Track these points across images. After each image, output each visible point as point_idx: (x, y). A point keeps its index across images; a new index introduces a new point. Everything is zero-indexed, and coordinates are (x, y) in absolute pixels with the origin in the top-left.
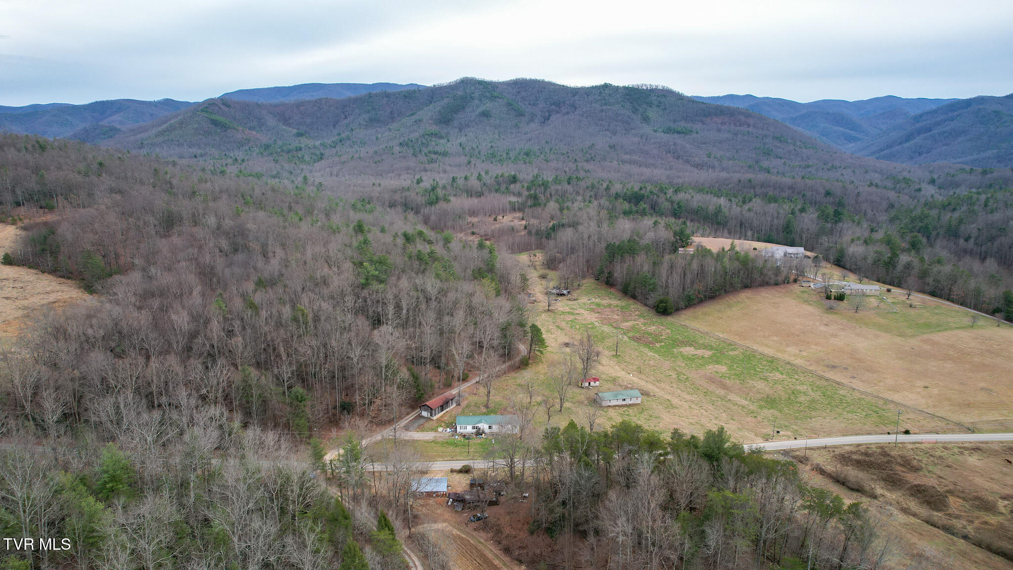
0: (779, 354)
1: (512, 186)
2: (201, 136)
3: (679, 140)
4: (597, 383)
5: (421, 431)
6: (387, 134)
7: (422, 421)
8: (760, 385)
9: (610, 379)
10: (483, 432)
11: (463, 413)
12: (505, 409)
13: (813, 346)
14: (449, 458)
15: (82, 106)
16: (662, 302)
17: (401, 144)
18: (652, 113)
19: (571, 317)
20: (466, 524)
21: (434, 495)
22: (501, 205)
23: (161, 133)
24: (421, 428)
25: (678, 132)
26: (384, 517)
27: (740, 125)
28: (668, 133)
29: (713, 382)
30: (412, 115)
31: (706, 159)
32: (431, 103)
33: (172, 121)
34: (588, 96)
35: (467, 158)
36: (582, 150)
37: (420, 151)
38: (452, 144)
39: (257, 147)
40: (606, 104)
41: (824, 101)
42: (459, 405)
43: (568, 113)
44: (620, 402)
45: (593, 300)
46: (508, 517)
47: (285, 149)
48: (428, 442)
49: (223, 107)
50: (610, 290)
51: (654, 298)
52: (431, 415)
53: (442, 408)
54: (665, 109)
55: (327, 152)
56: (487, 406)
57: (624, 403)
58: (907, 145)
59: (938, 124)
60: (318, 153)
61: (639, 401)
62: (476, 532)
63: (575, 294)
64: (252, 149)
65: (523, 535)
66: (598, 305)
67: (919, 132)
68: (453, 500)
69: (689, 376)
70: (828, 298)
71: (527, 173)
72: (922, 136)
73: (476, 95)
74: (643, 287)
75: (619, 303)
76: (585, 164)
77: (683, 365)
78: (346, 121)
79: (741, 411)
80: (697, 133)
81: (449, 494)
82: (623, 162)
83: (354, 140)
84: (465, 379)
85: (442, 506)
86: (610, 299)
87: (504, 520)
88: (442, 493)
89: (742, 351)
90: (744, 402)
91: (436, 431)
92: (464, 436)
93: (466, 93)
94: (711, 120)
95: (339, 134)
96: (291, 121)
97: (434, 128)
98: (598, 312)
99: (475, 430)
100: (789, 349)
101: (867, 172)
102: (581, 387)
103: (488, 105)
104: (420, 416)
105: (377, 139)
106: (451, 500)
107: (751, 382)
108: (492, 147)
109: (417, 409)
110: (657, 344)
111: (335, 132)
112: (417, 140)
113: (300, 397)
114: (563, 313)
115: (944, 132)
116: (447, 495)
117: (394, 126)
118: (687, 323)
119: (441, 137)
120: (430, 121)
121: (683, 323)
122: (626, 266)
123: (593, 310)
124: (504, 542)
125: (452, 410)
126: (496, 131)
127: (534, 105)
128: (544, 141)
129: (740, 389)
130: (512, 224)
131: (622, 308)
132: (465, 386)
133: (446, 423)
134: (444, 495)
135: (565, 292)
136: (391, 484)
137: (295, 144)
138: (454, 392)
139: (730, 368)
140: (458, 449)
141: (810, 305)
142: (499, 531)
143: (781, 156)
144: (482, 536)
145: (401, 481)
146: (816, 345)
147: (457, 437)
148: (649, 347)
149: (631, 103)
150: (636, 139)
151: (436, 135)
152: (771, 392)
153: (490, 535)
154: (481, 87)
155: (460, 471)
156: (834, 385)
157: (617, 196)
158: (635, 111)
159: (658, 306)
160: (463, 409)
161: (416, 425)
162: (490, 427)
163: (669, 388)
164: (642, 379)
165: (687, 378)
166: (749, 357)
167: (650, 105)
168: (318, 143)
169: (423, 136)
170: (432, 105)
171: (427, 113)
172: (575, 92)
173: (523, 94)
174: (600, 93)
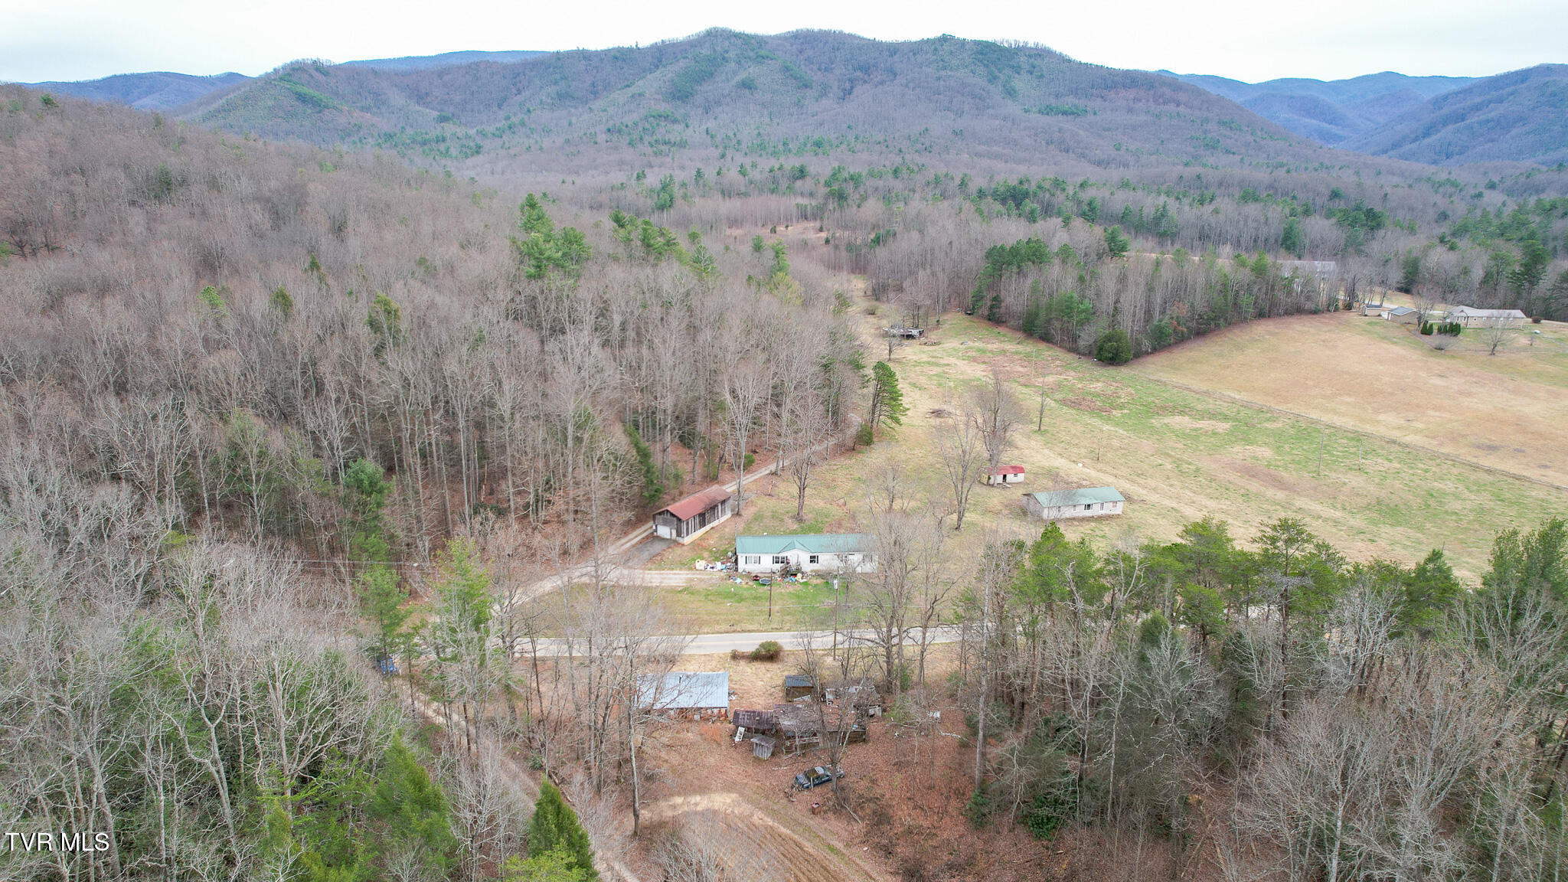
0: (1368, 426)
1: (799, 183)
2: (280, 120)
3: (1067, 124)
4: (1021, 477)
5: (656, 569)
6: (586, 116)
7: (658, 547)
8: (1355, 481)
9: (1040, 471)
10: (799, 570)
11: (748, 531)
12: (840, 525)
13: (1430, 412)
14: (724, 627)
15: (90, 82)
16: (1109, 339)
17: (609, 130)
18: (1020, 83)
19: (936, 370)
20: (788, 796)
21: (697, 717)
22: (782, 209)
23: (213, 115)
24: (656, 561)
25: (1064, 113)
26: (552, 801)
27: (1164, 103)
28: (1048, 114)
29: (1253, 476)
30: (628, 86)
31: (1113, 153)
32: (657, 67)
33: (232, 96)
34: (914, 54)
35: (720, 150)
36: (909, 138)
37: (641, 139)
38: (695, 132)
39: (372, 136)
40: (945, 68)
41: (1282, 80)
42: (737, 514)
43: (882, 83)
44: (1081, 512)
45: (971, 344)
46: (898, 777)
47: (419, 138)
48: (673, 591)
49: (316, 74)
50: (997, 330)
51: (1087, 337)
52: (679, 534)
53: (703, 518)
54: (1042, 76)
55: (487, 144)
56: (798, 518)
57: (1088, 513)
58: (1427, 141)
59: (1477, 108)
60: (472, 144)
61: (1118, 510)
62: (818, 819)
63: (933, 336)
64: (364, 141)
65: (953, 830)
66: (983, 351)
67: (1445, 122)
68: (748, 729)
69: (1200, 465)
70: (1427, 331)
71: (820, 167)
72: (1451, 127)
73: (732, 54)
74: (1065, 319)
75: (1020, 348)
76: (916, 157)
77: (1180, 446)
78: (519, 98)
79: (1334, 530)
80: (1095, 114)
81: (736, 714)
82: (978, 155)
83: (533, 126)
84: (748, 465)
85: (719, 744)
86: (1001, 342)
87: (891, 786)
88: (716, 711)
89: (1289, 421)
90: (1338, 514)
91: (692, 568)
92: (756, 578)
93: (714, 51)
94: (1117, 94)
95: (508, 118)
96: (429, 99)
97: (664, 108)
98: (984, 362)
99: (779, 566)
100: (1381, 417)
101: (1379, 173)
102: (988, 484)
103: (752, 71)
104: (653, 537)
105: (570, 124)
106: (741, 729)
107: (1334, 475)
108: (759, 134)
109: (646, 522)
110: (1114, 412)
111: (502, 114)
112: (636, 124)
113: (366, 483)
114: (917, 363)
115: (1488, 121)
116: (731, 717)
117: (597, 105)
118: (1163, 377)
119: (675, 121)
120: (656, 97)
121: (1155, 378)
122: (1029, 281)
123: (974, 360)
124: (903, 850)
125: (724, 525)
126: (766, 112)
127: (826, 70)
128: (844, 126)
129: (1315, 489)
130: (805, 236)
131: (1028, 356)
132: (748, 480)
133: (711, 551)
134: (722, 716)
135: (915, 332)
136: (582, 688)
137: (435, 132)
138: (730, 488)
139: (1278, 450)
140: (743, 608)
141: (1395, 343)
142: (881, 818)
143: (1233, 150)
144: (836, 831)
145: (610, 681)
146: (1435, 408)
147: (739, 581)
148: (1101, 417)
149: (986, 66)
150: (997, 122)
151: (666, 118)
152: (1383, 494)
153: (859, 827)
154: (739, 42)
155: (755, 657)
156: (1510, 480)
157: (981, 194)
158: (993, 79)
159: (1101, 349)
160: (749, 524)
161: (645, 555)
162: (813, 559)
163: (1167, 488)
164: (1105, 472)
165: (1197, 470)
166: (1306, 432)
167: (1017, 70)
168: (472, 132)
169: (646, 118)
170: (659, 72)
171: (652, 84)
172: (893, 49)
173: (810, 53)
174: (936, 49)
